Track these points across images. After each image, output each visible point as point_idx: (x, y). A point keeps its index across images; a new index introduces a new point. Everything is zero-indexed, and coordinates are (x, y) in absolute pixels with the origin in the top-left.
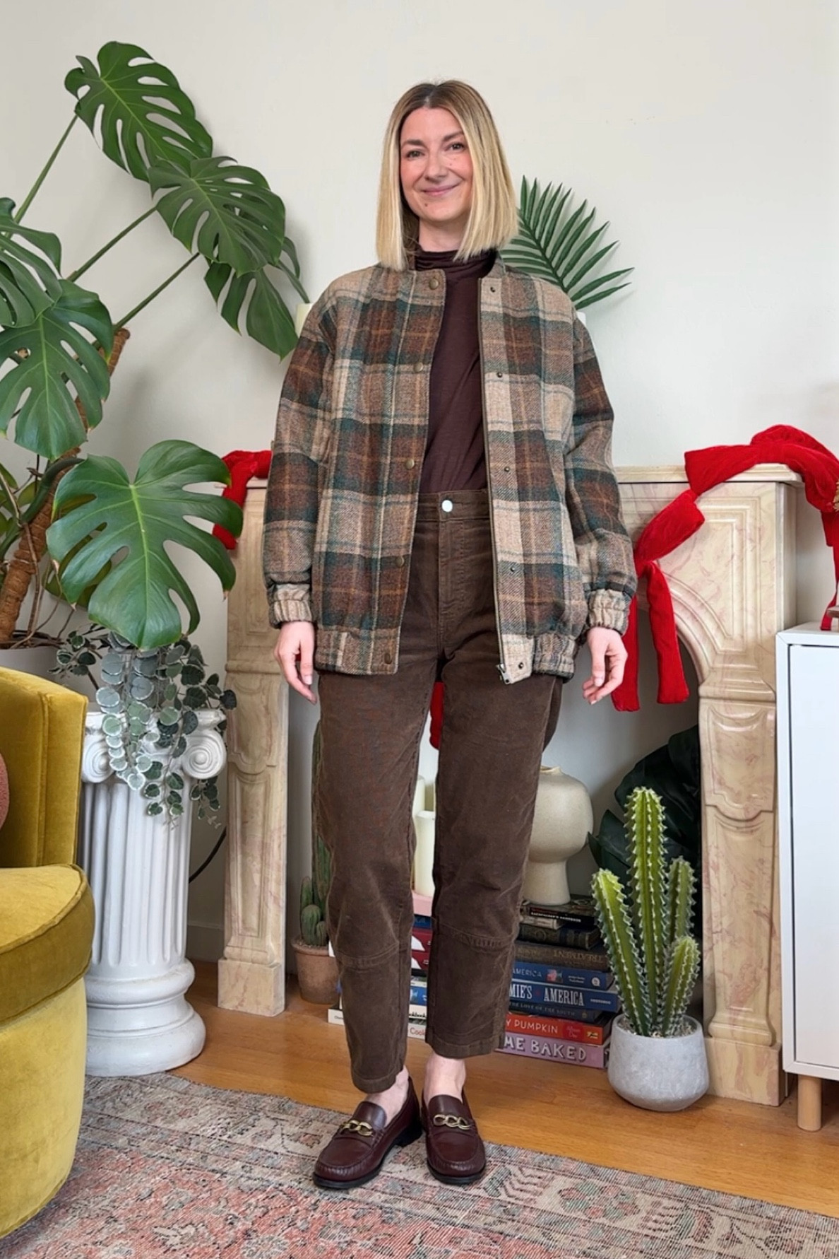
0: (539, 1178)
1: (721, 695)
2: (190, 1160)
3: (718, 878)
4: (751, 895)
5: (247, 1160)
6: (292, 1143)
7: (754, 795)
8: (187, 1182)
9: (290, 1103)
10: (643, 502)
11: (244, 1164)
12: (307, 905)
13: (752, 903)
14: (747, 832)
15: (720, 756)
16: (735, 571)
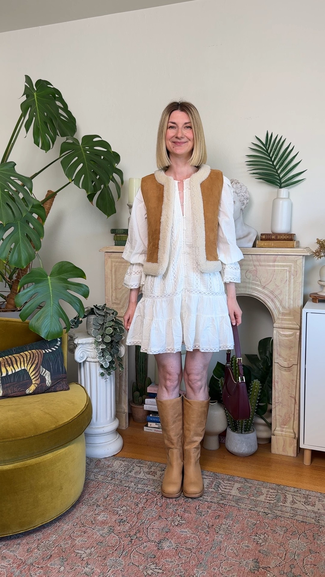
0: (230, 484)
1: (281, 327)
2: (117, 483)
3: (278, 386)
4: (289, 391)
5: (135, 482)
6: (148, 475)
7: (291, 360)
9: (142, 461)
10: (255, 261)
11: (135, 483)
12: (135, 391)
13: (289, 393)
14: (288, 371)
15: (280, 347)
16: (287, 286)
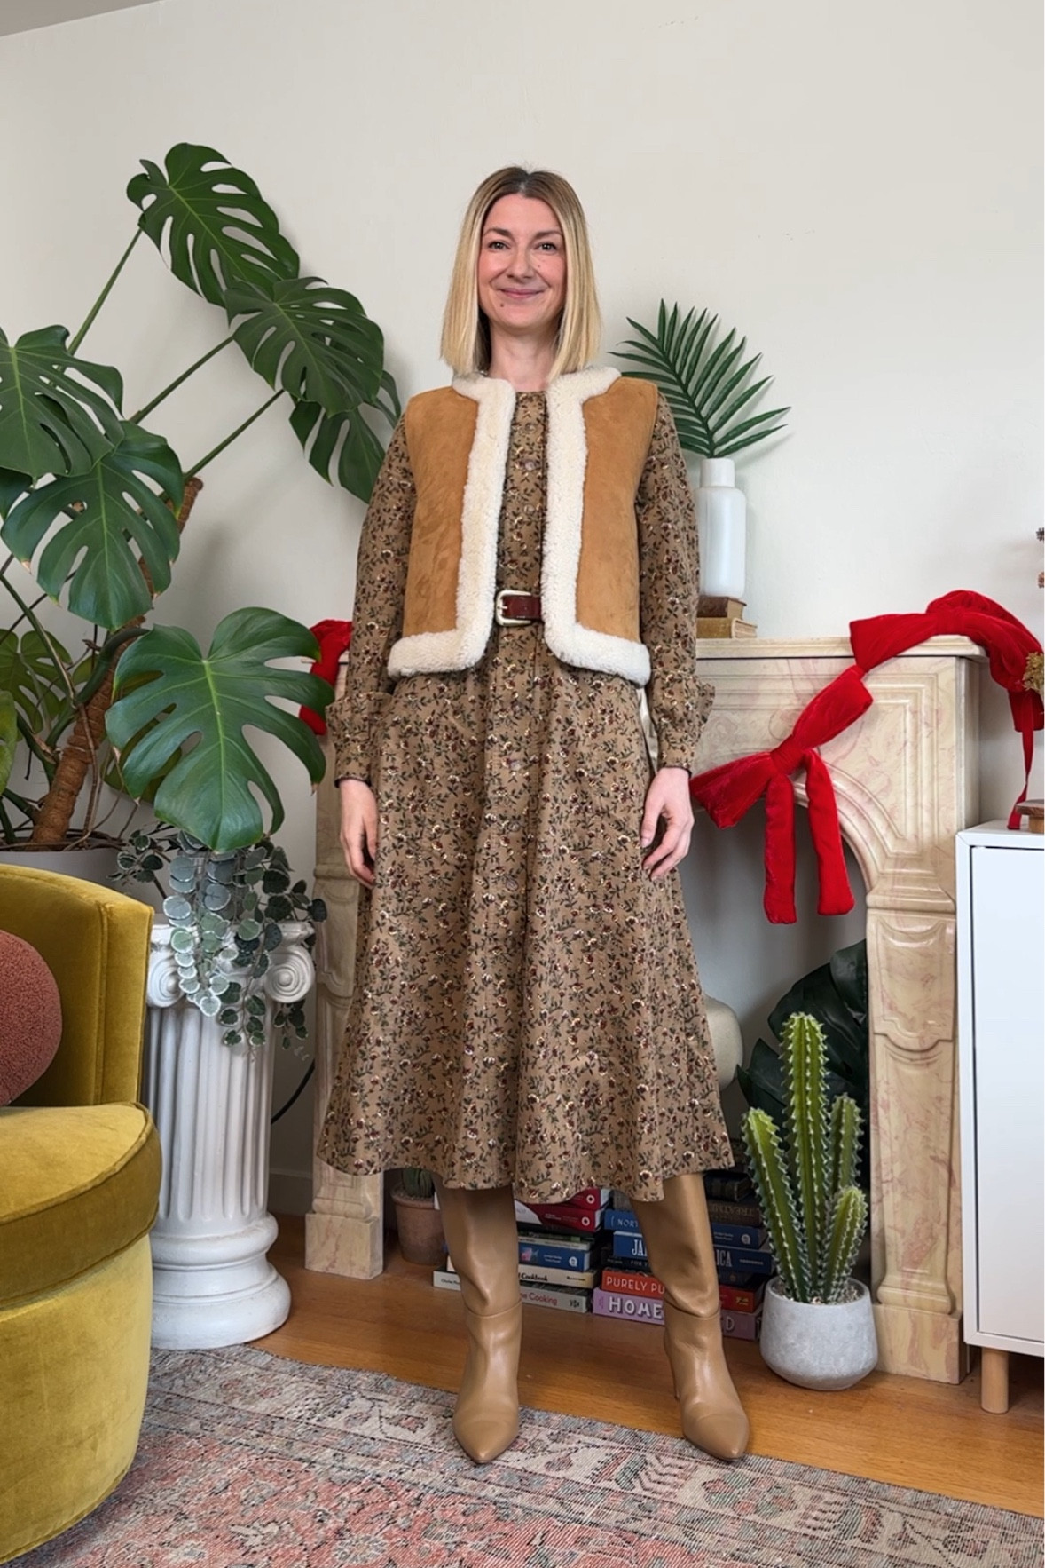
0: (680, 1467)
1: (892, 905)
2: (273, 1447)
3: (889, 1119)
4: (927, 1139)
5: (339, 1447)
6: (392, 1427)
7: (930, 1022)
8: (270, 1472)
9: (389, 1380)
10: (801, 679)
11: (336, 1451)
13: (928, 1147)
14: (922, 1065)
15: (890, 976)
16: (908, 760)
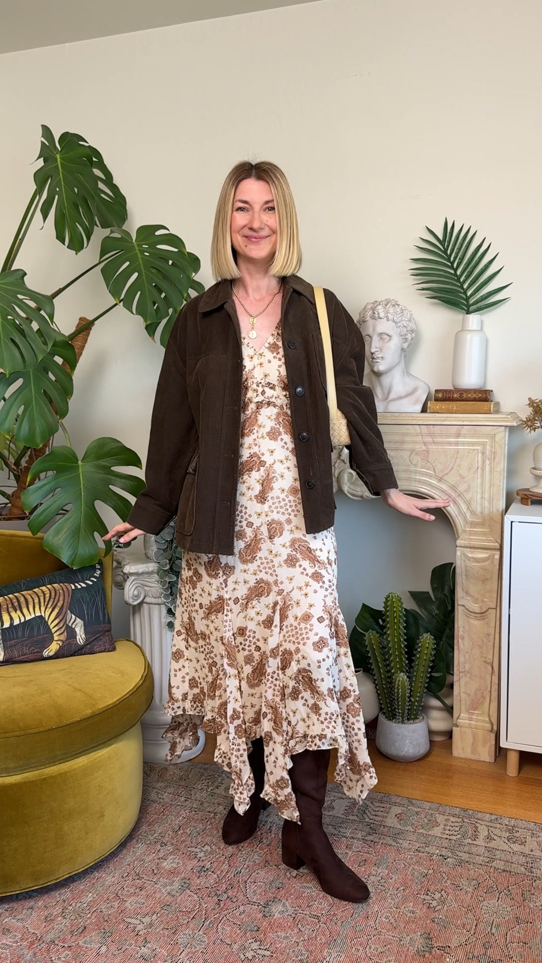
0: (383, 807)
1: (469, 545)
3: (463, 644)
4: (482, 653)
7: (485, 600)
8: (197, 819)
10: (426, 436)
13: (482, 656)
14: (481, 620)
15: (467, 579)
16: (479, 477)
